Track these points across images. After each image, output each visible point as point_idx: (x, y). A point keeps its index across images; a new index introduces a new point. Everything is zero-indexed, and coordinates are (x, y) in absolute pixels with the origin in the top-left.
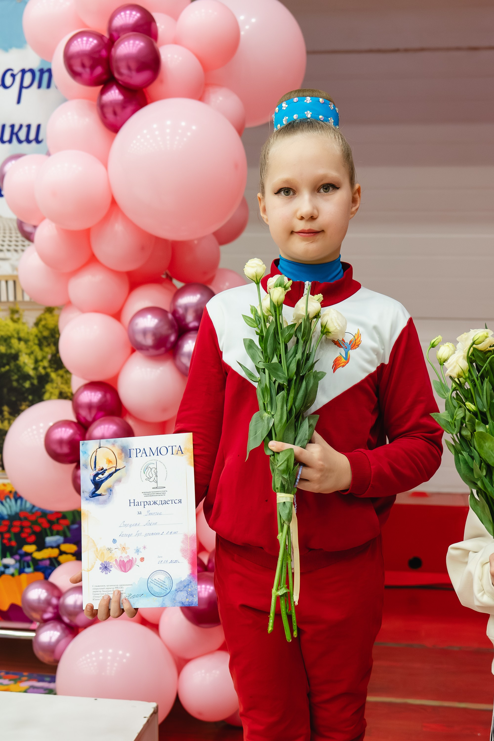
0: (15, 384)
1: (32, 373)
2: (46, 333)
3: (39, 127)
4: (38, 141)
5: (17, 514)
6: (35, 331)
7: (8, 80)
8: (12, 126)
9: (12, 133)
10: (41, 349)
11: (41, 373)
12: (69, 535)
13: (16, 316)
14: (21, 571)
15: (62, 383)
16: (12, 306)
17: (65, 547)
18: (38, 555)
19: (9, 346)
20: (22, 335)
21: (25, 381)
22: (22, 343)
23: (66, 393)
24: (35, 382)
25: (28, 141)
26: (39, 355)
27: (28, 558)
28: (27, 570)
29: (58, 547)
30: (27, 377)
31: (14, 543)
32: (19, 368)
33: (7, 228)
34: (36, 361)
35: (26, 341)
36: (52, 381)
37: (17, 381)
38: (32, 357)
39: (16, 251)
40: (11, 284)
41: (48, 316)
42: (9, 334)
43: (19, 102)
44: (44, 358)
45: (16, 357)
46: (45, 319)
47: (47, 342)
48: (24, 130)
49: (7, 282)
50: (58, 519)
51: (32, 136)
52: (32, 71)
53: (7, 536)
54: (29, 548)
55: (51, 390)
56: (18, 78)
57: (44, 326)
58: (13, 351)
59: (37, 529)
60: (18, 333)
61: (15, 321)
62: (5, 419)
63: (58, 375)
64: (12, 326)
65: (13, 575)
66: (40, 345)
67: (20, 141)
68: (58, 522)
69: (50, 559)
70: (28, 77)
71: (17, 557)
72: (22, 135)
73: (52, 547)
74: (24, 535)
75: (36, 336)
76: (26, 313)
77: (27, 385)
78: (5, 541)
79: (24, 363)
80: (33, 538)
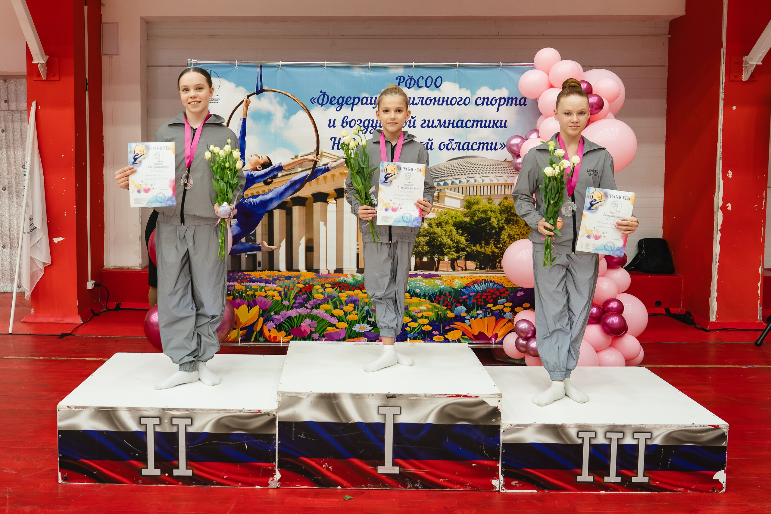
0: (488, 231)
1: (496, 226)
2: (503, 208)
3: (506, 121)
4: (505, 127)
5: (485, 290)
6: (499, 207)
7: (494, 102)
8: (494, 121)
9: (494, 124)
10: (501, 216)
11: (500, 226)
12: (509, 298)
13: (490, 201)
14: (485, 316)
15: (510, 230)
16: (489, 197)
17: (506, 304)
18: (493, 308)
19: (487, 214)
20: (493, 209)
21: (493, 230)
22: (492, 213)
23: (511, 234)
24: (498, 230)
25: (501, 127)
26: (500, 218)
27: (490, 310)
28: (488, 315)
29: (503, 304)
30: (494, 228)
31: (483, 304)
32: (490, 224)
33: (489, 164)
34: (498, 221)
35: (494, 212)
36: (505, 229)
37: (489, 230)
38: (497, 219)
39: (492, 173)
40: (489, 187)
41: (505, 201)
42: (487, 209)
43: (498, 111)
44: (502, 219)
45: (489, 219)
46: (504, 203)
47: (504, 212)
48: (499, 122)
49: (487, 186)
50: (504, 291)
51: (503, 125)
52: (504, 98)
53: (480, 300)
54: (489, 305)
55: (505, 233)
56: (498, 101)
57: (503, 205)
58: (488, 217)
59: (494, 296)
60: (491, 209)
61: (489, 203)
62: (483, 247)
63: (508, 227)
64: (488, 205)
65: (481, 318)
66: (501, 214)
67: (497, 127)
68: (504, 293)
69: (499, 310)
70: (502, 101)
71: (484, 310)
72: (498, 124)
73: (501, 305)
74: (487, 300)
75: (499, 210)
76: (495, 199)
77: (494, 231)
78: (479, 303)
79: (493, 221)
80: (492, 300)
